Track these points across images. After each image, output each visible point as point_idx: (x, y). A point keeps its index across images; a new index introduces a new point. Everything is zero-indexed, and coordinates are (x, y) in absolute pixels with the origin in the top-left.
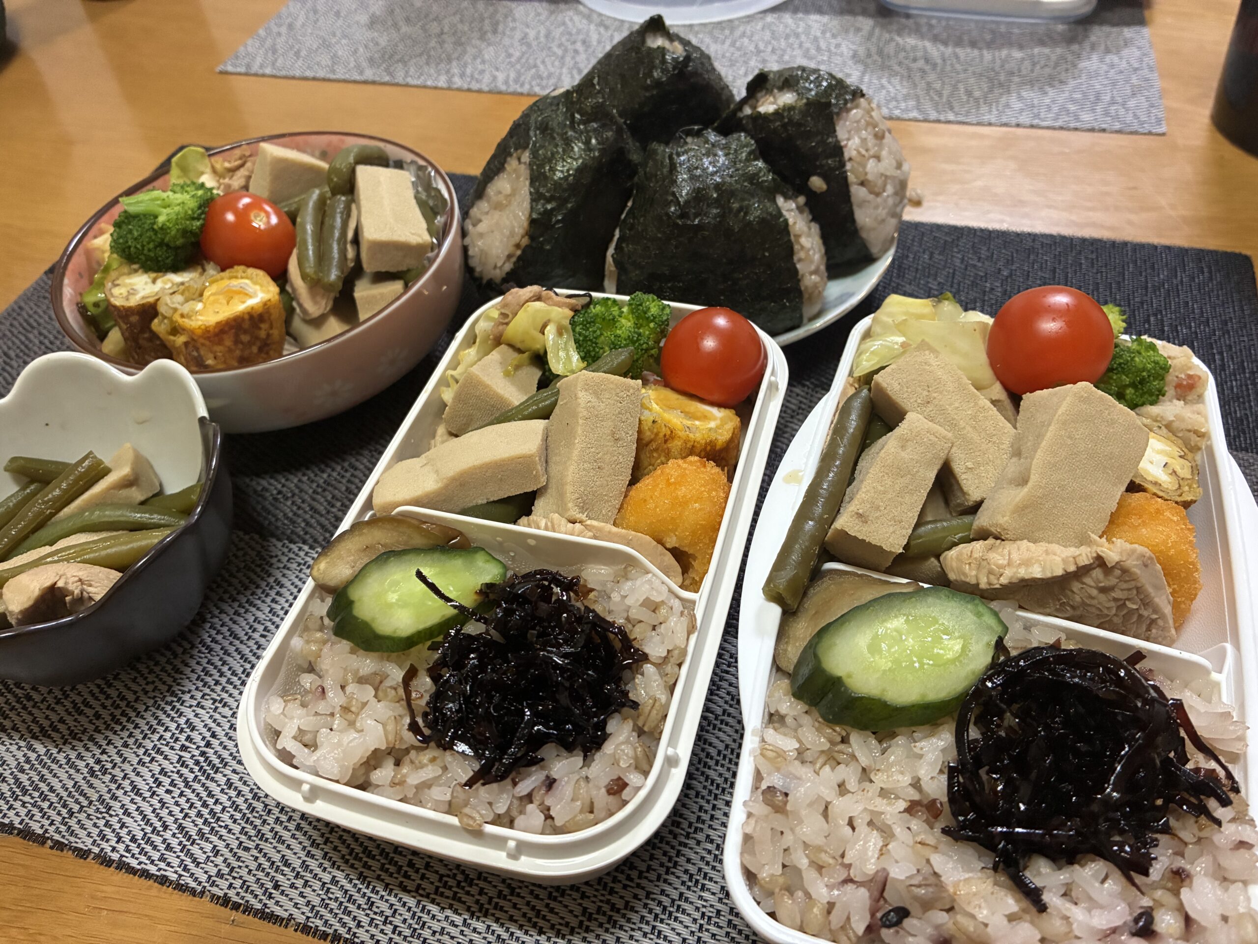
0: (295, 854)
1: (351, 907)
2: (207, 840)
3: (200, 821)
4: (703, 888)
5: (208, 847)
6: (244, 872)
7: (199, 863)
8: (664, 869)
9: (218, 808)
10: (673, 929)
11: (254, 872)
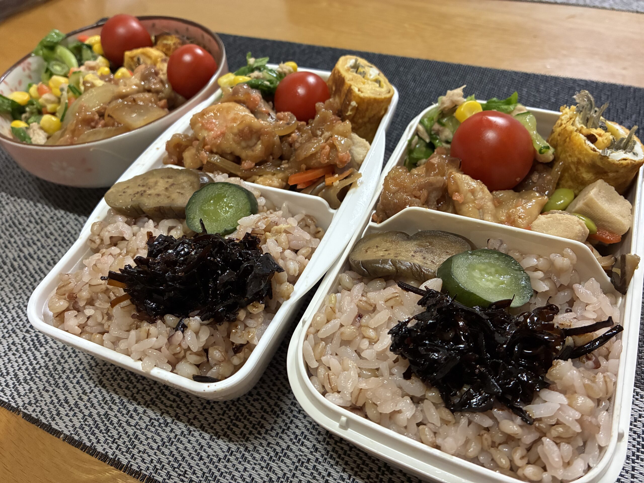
0: (73, 397)
1: (97, 431)
2: (28, 384)
3: (26, 372)
4: (302, 444)
5: (27, 387)
6: (43, 404)
7: (21, 396)
8: (281, 430)
9: (37, 367)
10: (279, 467)
11: (48, 404)
